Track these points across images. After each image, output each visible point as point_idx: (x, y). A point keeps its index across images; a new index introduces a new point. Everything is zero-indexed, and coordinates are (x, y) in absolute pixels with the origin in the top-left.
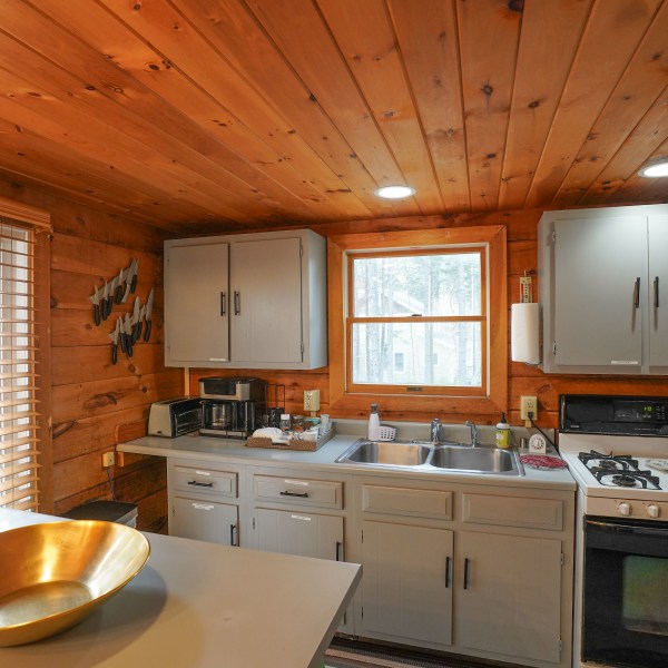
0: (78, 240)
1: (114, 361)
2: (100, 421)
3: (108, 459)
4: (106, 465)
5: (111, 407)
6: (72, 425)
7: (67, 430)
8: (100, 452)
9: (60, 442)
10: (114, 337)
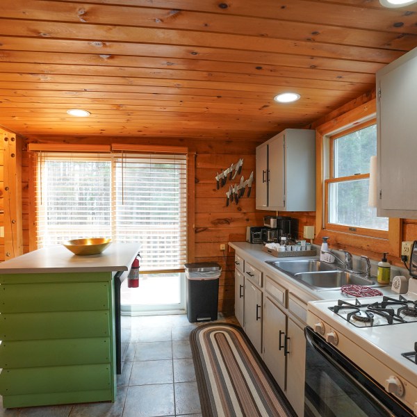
0: (209, 155)
1: (227, 205)
2: (220, 230)
3: (222, 247)
4: (221, 249)
5: (226, 225)
6: (205, 229)
7: (203, 231)
8: (219, 242)
9: (198, 235)
10: (228, 194)
